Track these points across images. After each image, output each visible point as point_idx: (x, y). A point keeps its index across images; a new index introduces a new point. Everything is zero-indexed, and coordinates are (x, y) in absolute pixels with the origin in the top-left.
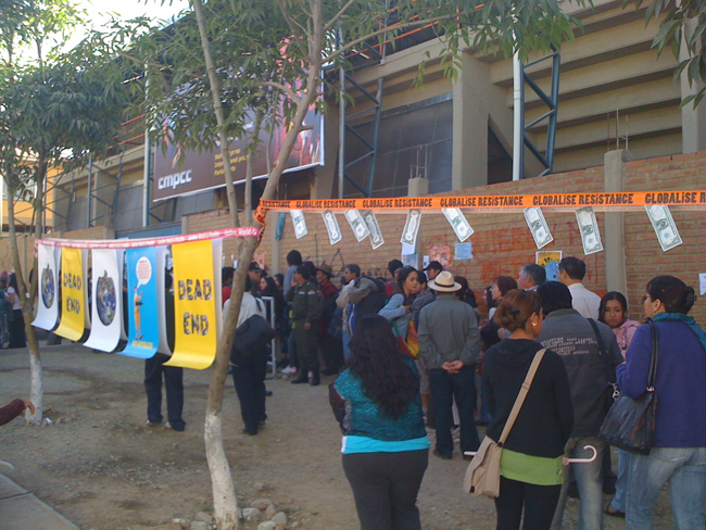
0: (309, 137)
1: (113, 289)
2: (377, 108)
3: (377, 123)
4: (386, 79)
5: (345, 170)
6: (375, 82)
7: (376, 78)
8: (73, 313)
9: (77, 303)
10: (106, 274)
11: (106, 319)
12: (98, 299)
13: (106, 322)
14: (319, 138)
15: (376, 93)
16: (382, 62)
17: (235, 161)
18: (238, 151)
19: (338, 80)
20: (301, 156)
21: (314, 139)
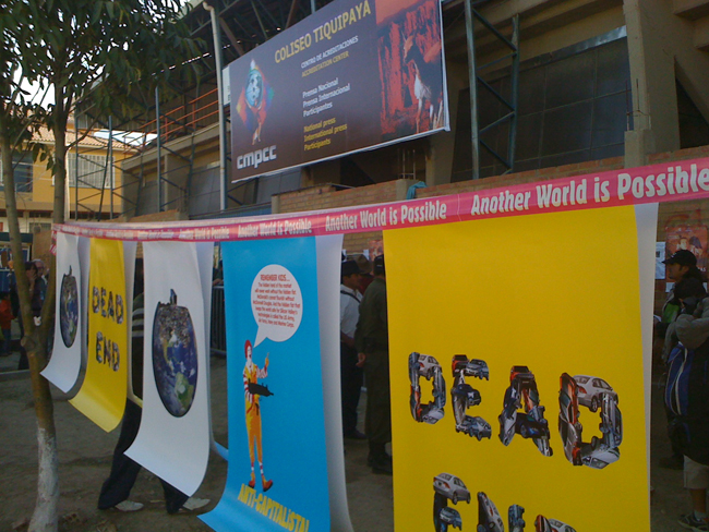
0: (428, 96)
1: (191, 334)
2: (514, 56)
3: (516, 76)
4: (524, 16)
5: (480, 135)
6: (509, 22)
7: (508, 15)
8: (106, 368)
9: (115, 350)
10: (174, 297)
14: (442, 97)
15: (510, 37)
17: (330, 132)
18: (333, 121)
19: (463, 17)
20: (418, 121)
21: (435, 99)
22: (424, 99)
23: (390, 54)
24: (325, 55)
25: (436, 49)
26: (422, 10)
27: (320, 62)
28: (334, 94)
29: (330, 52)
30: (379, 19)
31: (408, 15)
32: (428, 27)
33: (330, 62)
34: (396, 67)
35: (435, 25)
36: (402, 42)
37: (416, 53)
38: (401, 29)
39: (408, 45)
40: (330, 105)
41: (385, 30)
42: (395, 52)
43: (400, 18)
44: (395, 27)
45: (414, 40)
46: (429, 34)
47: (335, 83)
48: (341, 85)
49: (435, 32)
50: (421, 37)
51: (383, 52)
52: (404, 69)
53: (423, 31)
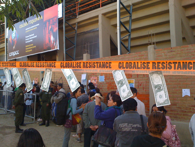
0: (54, 40)
2: (76, 32)
3: (76, 37)
4: (79, 23)
5: (66, 51)
6: (75, 24)
7: (75, 22)
14: (57, 41)
15: (75, 27)
16: (77, 17)
17: (32, 48)
18: (32, 45)
19: (63, 22)
20: (52, 46)
21: (56, 41)
22: (53, 41)
23: (46, 29)
24: (31, 28)
25: (56, 29)
26: (54, 19)
27: (30, 29)
28: (33, 37)
29: (33, 27)
30: (44, 20)
31: (51, 20)
33: (32, 29)
34: (47, 32)
35: (56, 23)
36: (49, 26)
37: (52, 29)
38: (49, 23)
39: (50, 27)
40: (32, 40)
41: (45, 23)
42: (47, 28)
43: (49, 21)
44: (48, 23)
45: (51, 26)
46: (55, 25)
47: (33, 35)
48: (35, 35)
49: (56, 25)
50: (53, 26)
51: (44, 28)
52: (49, 33)
53: (54, 24)
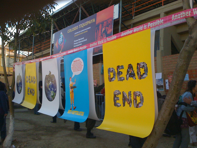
1: (55, 81)
4: (134, 24)
8: (31, 95)
9: (33, 90)
10: (50, 72)
11: (51, 97)
12: (46, 87)
13: (50, 99)
16: (133, 18)
19: (119, 23)
23: (98, 32)
24: (81, 31)
26: (108, 21)
27: (80, 33)
28: (83, 41)
29: (83, 31)
30: (97, 23)
31: (105, 22)
32: (109, 25)
33: (82, 33)
34: (100, 35)
35: (111, 25)
36: (102, 29)
37: (105, 32)
38: (102, 26)
39: (103, 29)
41: (98, 26)
42: (100, 31)
43: (102, 23)
45: (105, 28)
46: (109, 27)
47: (83, 38)
48: (85, 39)
49: (111, 27)
50: (107, 28)
52: (102, 35)
